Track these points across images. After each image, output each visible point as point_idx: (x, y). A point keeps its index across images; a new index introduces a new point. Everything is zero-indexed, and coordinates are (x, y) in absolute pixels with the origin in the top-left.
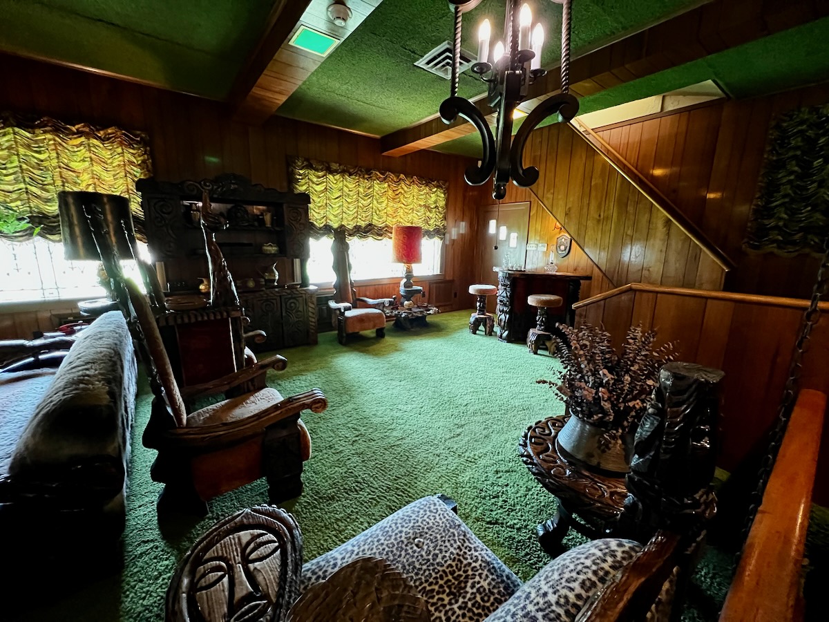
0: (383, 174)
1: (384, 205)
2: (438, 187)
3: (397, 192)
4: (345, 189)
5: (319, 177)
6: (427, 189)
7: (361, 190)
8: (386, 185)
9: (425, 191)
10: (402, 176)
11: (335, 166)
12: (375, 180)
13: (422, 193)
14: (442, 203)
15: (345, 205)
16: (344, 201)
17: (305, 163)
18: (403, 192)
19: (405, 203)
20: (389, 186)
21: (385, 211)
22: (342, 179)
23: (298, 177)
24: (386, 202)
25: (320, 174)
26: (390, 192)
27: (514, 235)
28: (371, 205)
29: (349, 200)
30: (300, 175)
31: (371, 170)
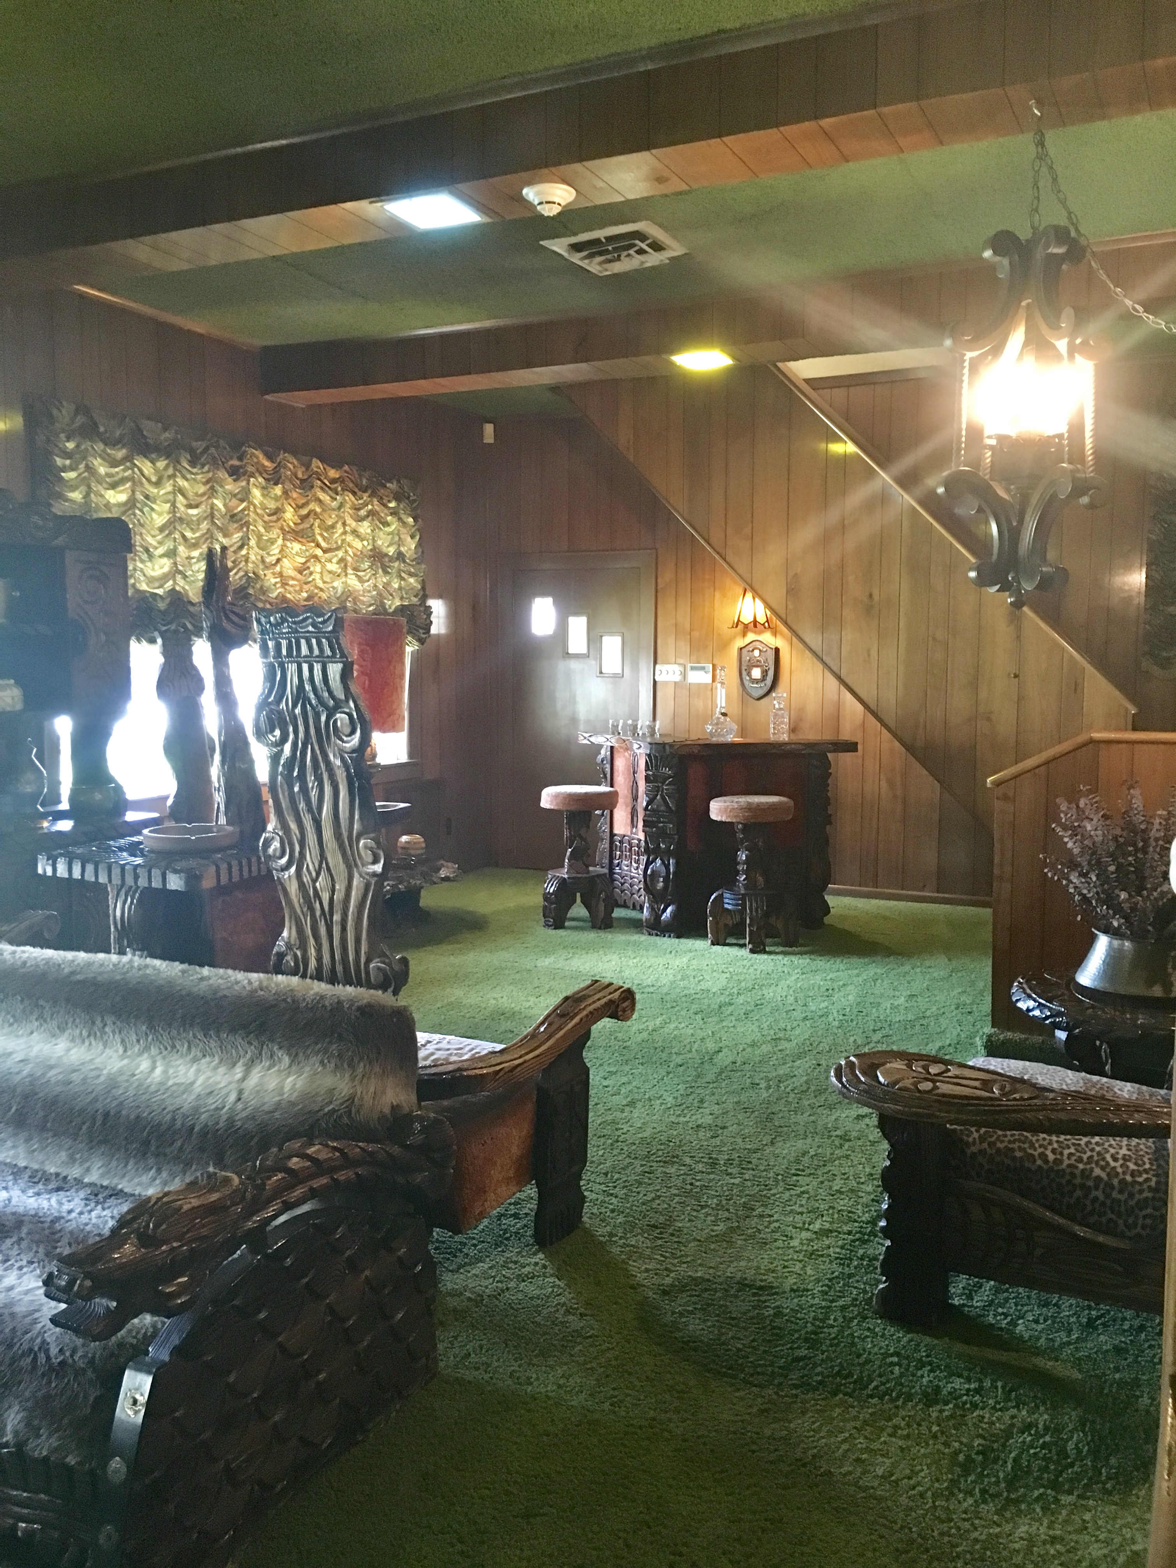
0: (270, 458)
1: (275, 550)
2: (398, 498)
3: (304, 512)
4: (180, 498)
5: (114, 464)
6: (375, 502)
7: (219, 503)
8: (278, 490)
9: (370, 507)
10: (316, 464)
11: (150, 428)
12: (252, 475)
13: (363, 513)
14: (410, 546)
15: (181, 549)
16: (177, 535)
17: (80, 420)
18: (318, 510)
19: (323, 544)
20: (285, 493)
21: (278, 568)
22: (170, 471)
23: (59, 461)
24: (280, 542)
25: (120, 454)
26: (289, 514)
27: (612, 645)
28: (244, 552)
29: (189, 534)
30: (68, 455)
31: (243, 444)
